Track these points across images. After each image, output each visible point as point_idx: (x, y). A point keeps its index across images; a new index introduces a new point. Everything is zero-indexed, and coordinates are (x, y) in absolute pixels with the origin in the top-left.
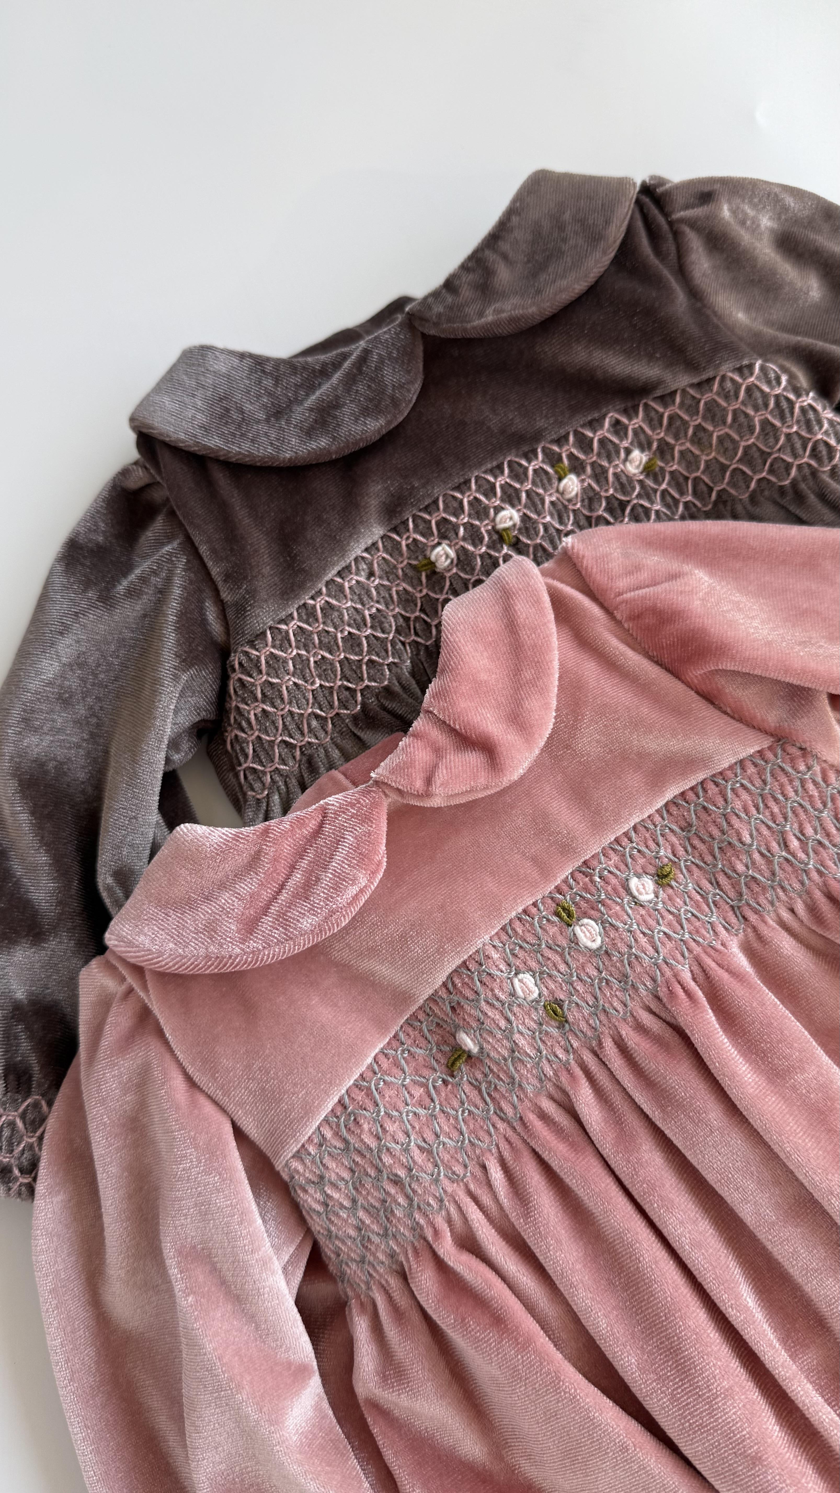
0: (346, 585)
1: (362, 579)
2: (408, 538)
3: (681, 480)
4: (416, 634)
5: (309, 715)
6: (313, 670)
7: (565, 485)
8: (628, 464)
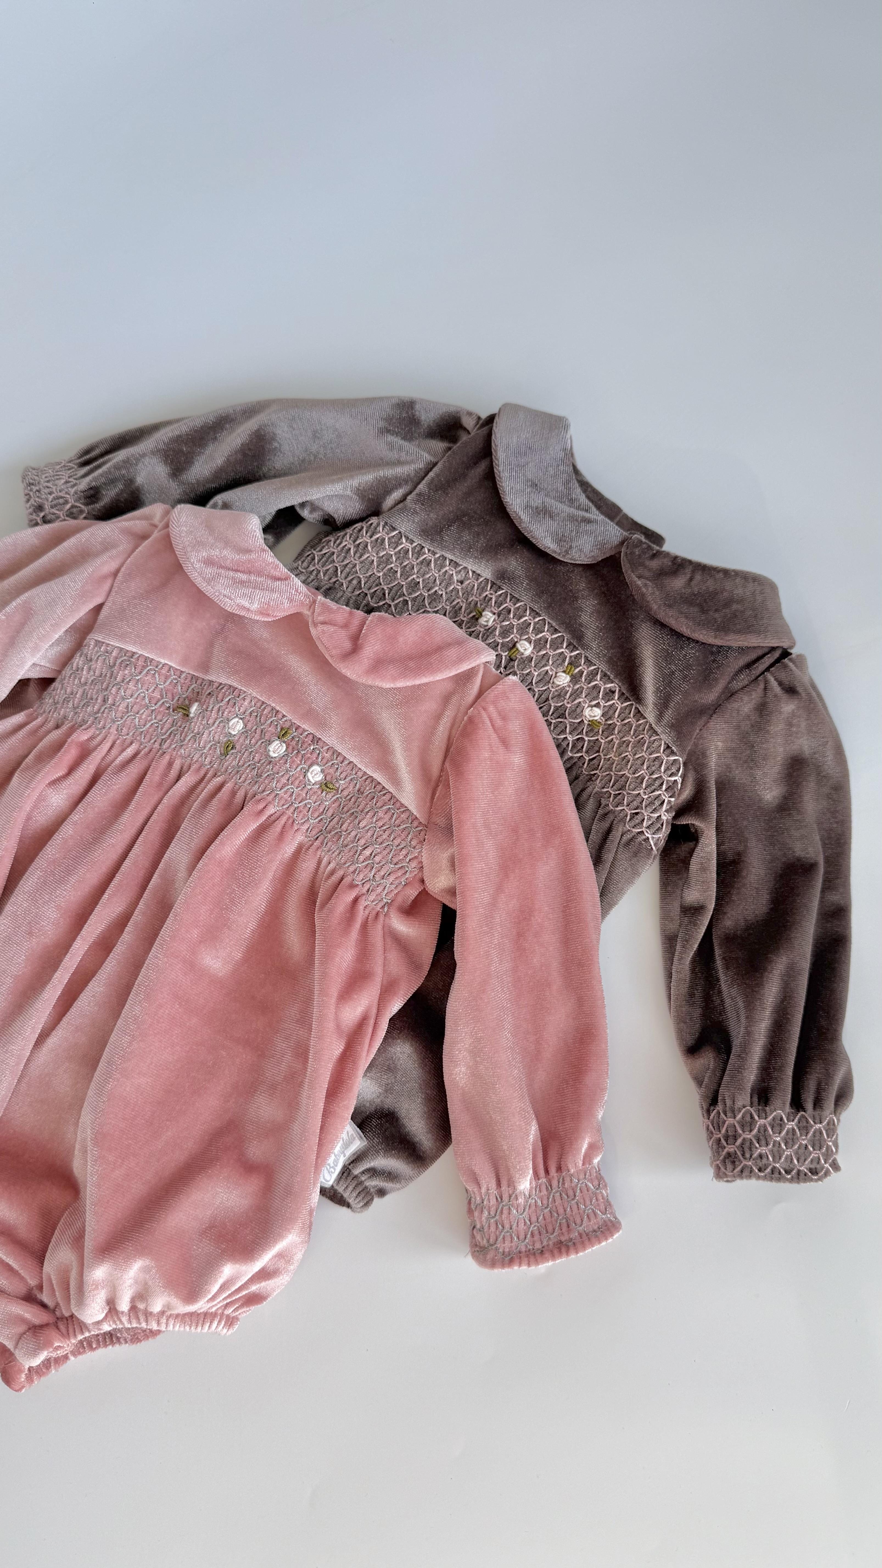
0: (447, 568)
1: (455, 578)
2: (491, 594)
3: (596, 748)
5: (359, 577)
6: (387, 568)
7: (562, 676)
8: (590, 708)
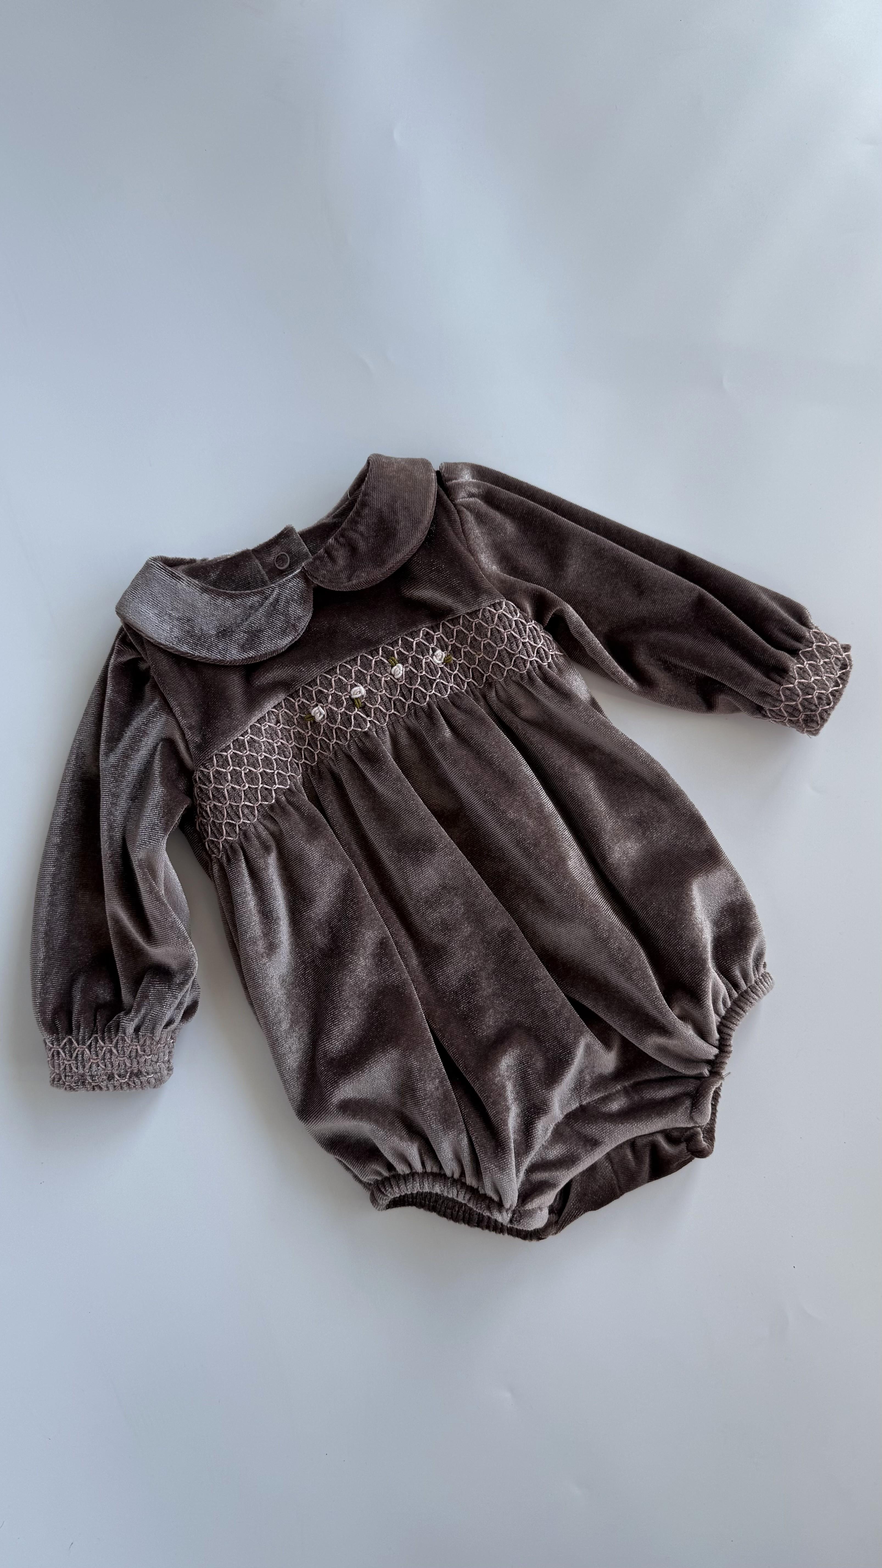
0: (263, 728)
1: (272, 725)
2: (299, 701)
3: (465, 669)
4: (306, 759)
6: (244, 778)
7: (395, 670)
8: (434, 658)
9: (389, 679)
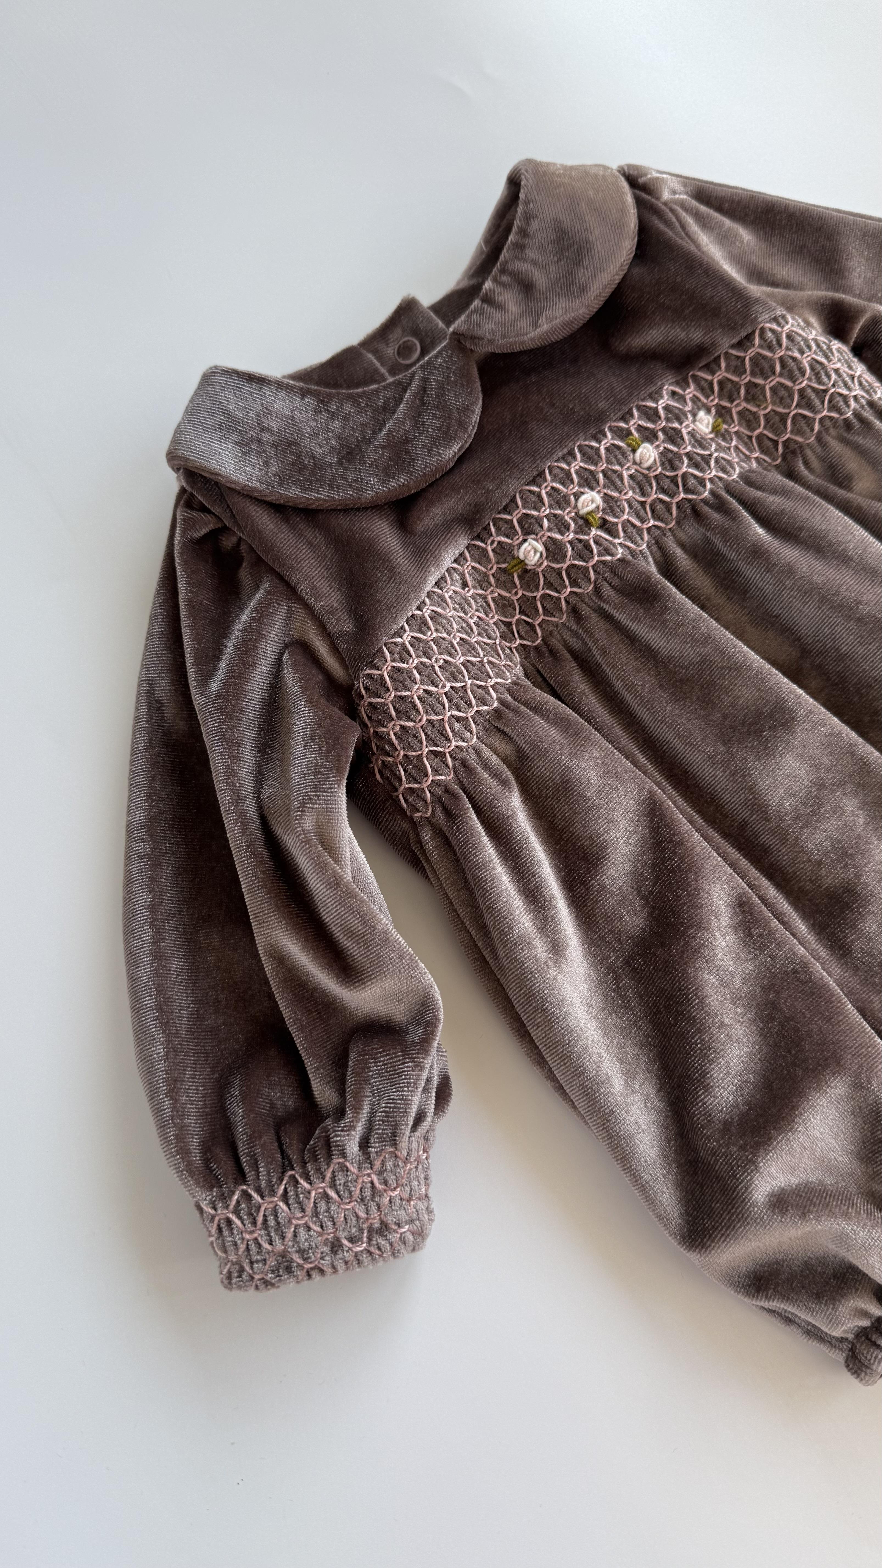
0: (446, 595)
1: (458, 589)
2: (493, 542)
4: (521, 637)
6: (439, 674)
7: (641, 453)
8: (697, 424)
9: (633, 471)
